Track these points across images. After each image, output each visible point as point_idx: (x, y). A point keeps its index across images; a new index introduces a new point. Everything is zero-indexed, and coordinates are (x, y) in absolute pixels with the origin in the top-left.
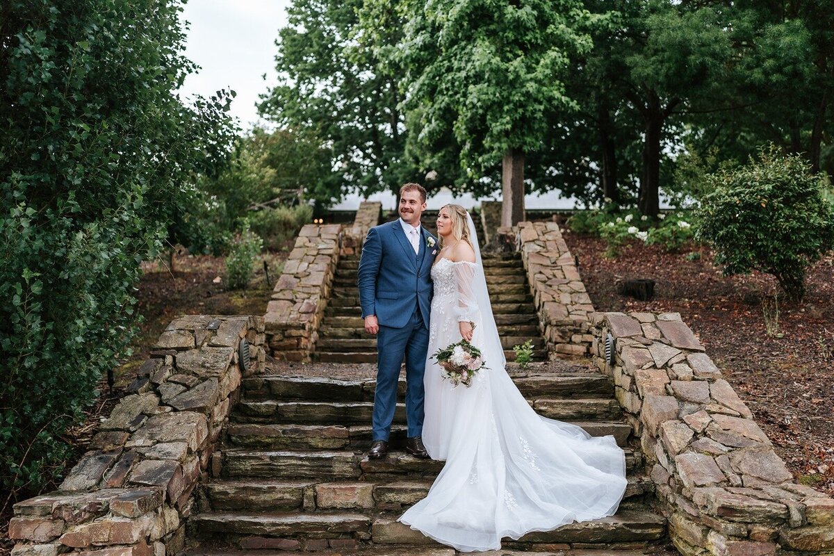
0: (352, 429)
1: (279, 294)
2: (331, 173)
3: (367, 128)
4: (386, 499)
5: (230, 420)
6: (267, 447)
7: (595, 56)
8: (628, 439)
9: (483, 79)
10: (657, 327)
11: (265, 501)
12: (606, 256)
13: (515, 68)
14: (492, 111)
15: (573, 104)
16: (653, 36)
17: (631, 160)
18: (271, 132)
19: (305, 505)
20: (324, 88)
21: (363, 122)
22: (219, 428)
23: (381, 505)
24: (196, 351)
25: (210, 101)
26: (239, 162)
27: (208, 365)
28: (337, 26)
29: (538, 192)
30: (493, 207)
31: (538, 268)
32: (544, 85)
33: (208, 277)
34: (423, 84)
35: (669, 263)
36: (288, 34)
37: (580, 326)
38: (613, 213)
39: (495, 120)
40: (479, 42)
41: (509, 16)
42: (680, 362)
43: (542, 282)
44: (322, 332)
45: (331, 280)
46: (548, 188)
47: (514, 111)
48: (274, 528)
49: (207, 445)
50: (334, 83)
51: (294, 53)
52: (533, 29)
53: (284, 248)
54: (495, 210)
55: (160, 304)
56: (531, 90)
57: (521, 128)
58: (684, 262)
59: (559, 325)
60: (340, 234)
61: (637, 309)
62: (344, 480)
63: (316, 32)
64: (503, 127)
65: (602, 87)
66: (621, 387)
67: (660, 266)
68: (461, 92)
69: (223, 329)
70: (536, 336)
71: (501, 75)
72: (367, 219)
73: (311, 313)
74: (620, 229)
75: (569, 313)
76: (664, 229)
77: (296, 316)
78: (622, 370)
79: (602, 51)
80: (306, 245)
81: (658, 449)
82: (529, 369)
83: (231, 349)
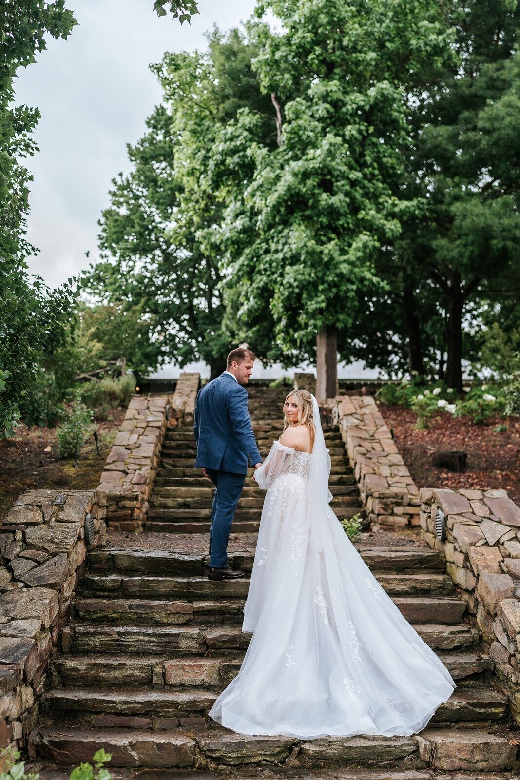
0: (198, 605)
1: (111, 465)
2: (149, 345)
3: (184, 303)
5: (76, 595)
6: (113, 622)
7: (402, 239)
8: (463, 616)
9: (299, 260)
10: (484, 504)
11: (115, 677)
12: (417, 427)
13: (330, 251)
14: (308, 290)
15: (384, 284)
16: (457, 222)
17: (433, 334)
18: (92, 306)
19: (154, 682)
20: (144, 265)
21: (180, 297)
22: (68, 603)
24: (44, 526)
25: (62, 288)
27: (56, 540)
28: (157, 209)
29: (344, 362)
30: (305, 379)
31: (357, 441)
32: (356, 266)
33: (39, 447)
34: (243, 265)
35: (477, 435)
36: (111, 215)
37: (402, 498)
38: (420, 385)
39: (311, 298)
40: (295, 226)
41: (323, 203)
42: (511, 540)
43: (362, 454)
44: (153, 502)
45: (159, 452)
46: (352, 359)
47: (328, 291)
48: (126, 706)
49: (58, 621)
50: (153, 260)
51: (115, 233)
52: (345, 215)
53: (109, 418)
54: (308, 382)
56: (344, 271)
57: (335, 306)
58: (492, 434)
59: (381, 497)
60: (168, 406)
61: (451, 480)
62: (190, 657)
63: (138, 214)
64: (318, 305)
65: (409, 268)
66: (454, 563)
67: (470, 438)
68: (279, 272)
69: (69, 504)
70: (357, 507)
71: (316, 258)
72: (187, 390)
73: (143, 483)
74: (429, 402)
75: (389, 485)
76: (471, 401)
77: (128, 487)
78: (455, 547)
79: (410, 234)
80: (136, 417)
81: (497, 627)
82: (358, 542)
83: (78, 524)
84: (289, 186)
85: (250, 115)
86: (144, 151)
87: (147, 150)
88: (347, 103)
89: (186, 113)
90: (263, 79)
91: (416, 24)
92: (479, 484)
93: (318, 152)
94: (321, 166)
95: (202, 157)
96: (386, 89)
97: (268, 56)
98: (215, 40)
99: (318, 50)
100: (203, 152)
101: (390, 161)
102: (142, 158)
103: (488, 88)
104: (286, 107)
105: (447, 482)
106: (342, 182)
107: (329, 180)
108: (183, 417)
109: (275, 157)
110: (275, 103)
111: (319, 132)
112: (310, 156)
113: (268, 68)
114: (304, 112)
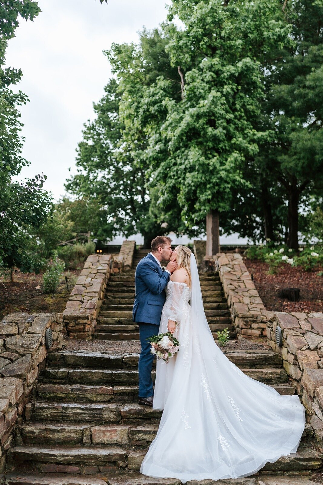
0: (116, 388)
1: (73, 297)
2: (107, 224)
3: (128, 198)
4: (137, 438)
5: (39, 381)
6: (61, 400)
7: (259, 156)
9: (195, 169)
10: (308, 322)
11: (58, 438)
12: (269, 273)
13: (214, 163)
14: (200, 188)
15: (248, 183)
16: (293, 144)
17: (280, 216)
18: (73, 201)
19: (84, 441)
20: (103, 175)
21: (125, 195)
22: (31, 387)
23: (133, 442)
24: (18, 337)
26: (52, 218)
27: (25, 346)
28: (111, 141)
29: (226, 234)
30: (200, 244)
31: (229, 282)
32: (230, 173)
33: (33, 286)
34: (160, 173)
35: (307, 278)
36: (83, 145)
37: (257, 318)
38: (271, 247)
39: (202, 193)
40: (192, 148)
41: (209, 134)
43: (232, 290)
44: (99, 321)
45: (105, 288)
46: (231, 232)
47: (213, 188)
48: (63, 458)
49: (23, 399)
50: (109, 173)
51: (86, 156)
52: (224, 140)
53: (78, 268)
54: (202, 246)
55: (3, 302)
56: (223, 176)
57: (217, 198)
58: (316, 277)
59: (243, 317)
60: (111, 260)
61: (290, 306)
62: (109, 424)
63: (99, 144)
64: (207, 197)
65: (264, 174)
66: (287, 361)
67: (302, 279)
68: (182, 177)
69: (36, 322)
70: (229, 323)
71: (205, 167)
72: (127, 251)
73: (93, 309)
74: (277, 257)
75: (249, 310)
76: (303, 257)
77: (83, 311)
78: (288, 350)
79: (264, 153)
80: (90, 267)
81: (315, 406)
82: (226, 346)
83: (40, 335)
84: (188, 123)
85: (165, 80)
86: (103, 106)
87: (104, 105)
88: (224, 72)
89: (125, 80)
90: (172, 58)
91: (267, 23)
92: (307, 309)
93: (206, 102)
94: (208, 111)
95: (135, 107)
96: (248, 62)
97: (175, 43)
98: (143, 36)
99: (206, 39)
100: (136, 104)
101: (252, 107)
102: (102, 110)
103: (313, 62)
104: (186, 75)
105: (287, 307)
106: (222, 121)
107: (213, 119)
108: (123, 267)
109: (180, 106)
110: (180, 73)
111: (206, 90)
112: (201, 105)
113: (175, 51)
114: (197, 78)
